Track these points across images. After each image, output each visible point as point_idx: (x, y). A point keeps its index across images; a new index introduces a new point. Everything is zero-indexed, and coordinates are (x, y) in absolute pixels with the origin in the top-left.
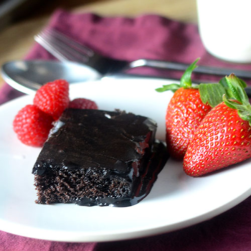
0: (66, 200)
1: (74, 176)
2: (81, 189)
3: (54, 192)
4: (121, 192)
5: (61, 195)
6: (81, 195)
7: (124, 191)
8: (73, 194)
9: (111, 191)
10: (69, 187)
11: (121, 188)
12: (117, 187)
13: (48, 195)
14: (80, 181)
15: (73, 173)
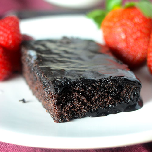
0: (82, 114)
1: (90, 89)
2: (96, 101)
3: (72, 108)
4: (132, 97)
5: (78, 110)
6: (95, 107)
7: (134, 95)
8: (88, 107)
9: (122, 98)
10: (85, 101)
11: (132, 93)
12: (129, 93)
13: (67, 112)
14: (95, 93)
15: (89, 86)
